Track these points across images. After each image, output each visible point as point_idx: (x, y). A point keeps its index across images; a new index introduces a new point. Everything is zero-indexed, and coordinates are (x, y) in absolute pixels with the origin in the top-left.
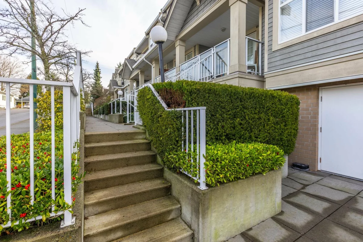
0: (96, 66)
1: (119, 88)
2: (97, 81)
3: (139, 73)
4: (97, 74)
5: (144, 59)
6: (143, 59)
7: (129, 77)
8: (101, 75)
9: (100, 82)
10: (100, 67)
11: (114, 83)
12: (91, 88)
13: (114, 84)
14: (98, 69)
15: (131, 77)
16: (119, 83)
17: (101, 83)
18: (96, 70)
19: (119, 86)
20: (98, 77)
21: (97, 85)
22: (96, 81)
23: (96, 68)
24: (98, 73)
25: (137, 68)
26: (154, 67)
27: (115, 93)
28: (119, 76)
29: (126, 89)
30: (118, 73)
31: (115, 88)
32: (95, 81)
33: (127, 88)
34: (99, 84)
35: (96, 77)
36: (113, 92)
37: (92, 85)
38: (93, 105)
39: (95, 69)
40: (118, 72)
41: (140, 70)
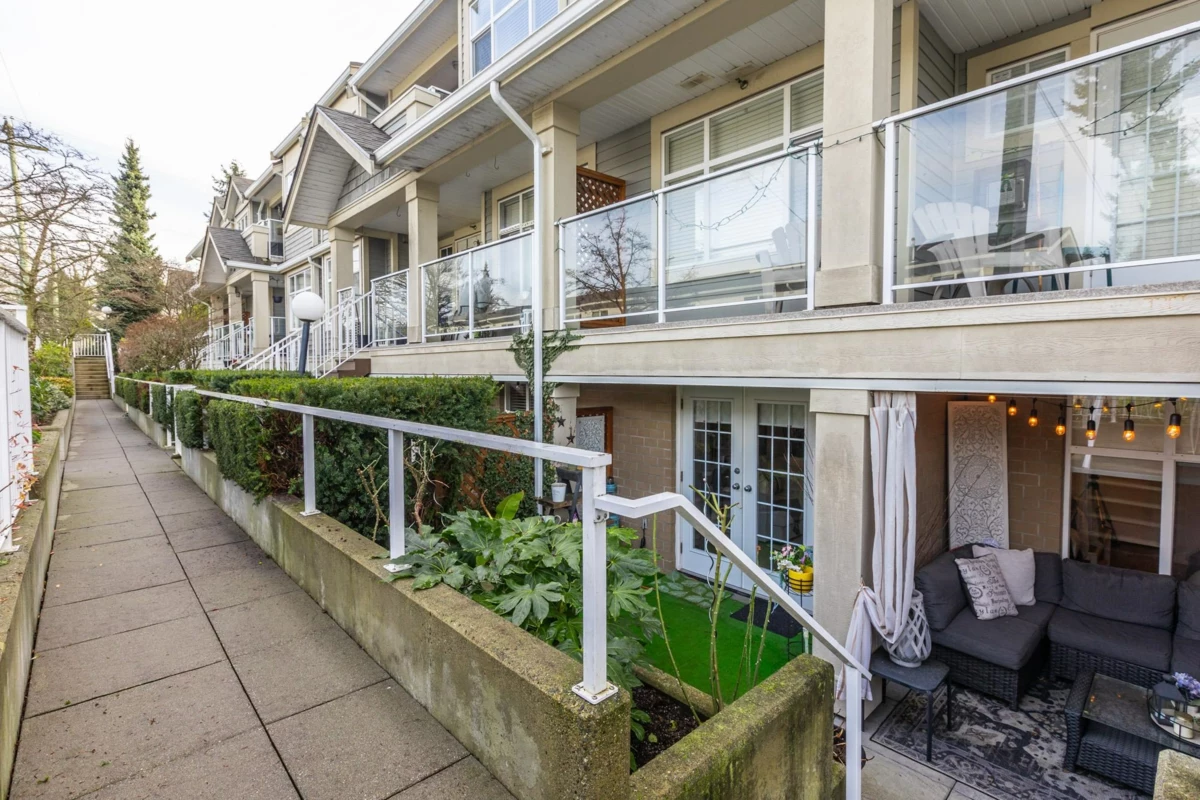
0: (123, 161)
1: (256, 271)
2: (129, 232)
3: (411, 193)
4: (131, 197)
5: (494, 92)
6: (487, 88)
7: (331, 217)
8: (150, 205)
9: (147, 235)
10: (145, 166)
11: (224, 241)
12: (99, 265)
13: (229, 247)
14: (133, 175)
15: (343, 216)
16: (259, 245)
17: (150, 243)
18: (126, 177)
19: (259, 260)
20: (135, 212)
21: (129, 249)
22: (129, 229)
23: (124, 170)
24: (138, 193)
25: (405, 160)
26: (545, 155)
27: (230, 290)
28: (248, 210)
29: (294, 274)
30: (245, 198)
31: (232, 270)
32: (119, 230)
33: (303, 270)
34: (142, 246)
35: (125, 213)
36: (223, 287)
37: (107, 250)
38: (114, 342)
39: (118, 175)
40: (247, 193)
41: (417, 175)
